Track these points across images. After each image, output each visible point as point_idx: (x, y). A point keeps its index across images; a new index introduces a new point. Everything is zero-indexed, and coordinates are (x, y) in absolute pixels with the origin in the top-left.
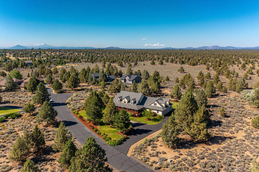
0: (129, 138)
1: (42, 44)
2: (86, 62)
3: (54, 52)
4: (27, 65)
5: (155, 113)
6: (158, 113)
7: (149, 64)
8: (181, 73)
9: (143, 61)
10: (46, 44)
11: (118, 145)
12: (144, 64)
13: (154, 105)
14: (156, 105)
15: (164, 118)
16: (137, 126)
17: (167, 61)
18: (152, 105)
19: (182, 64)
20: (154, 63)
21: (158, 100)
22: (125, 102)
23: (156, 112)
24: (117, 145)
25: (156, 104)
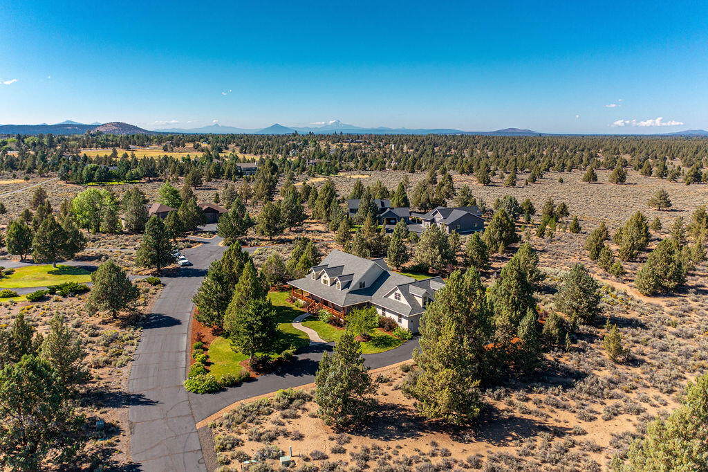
0: (257, 380)
1: (331, 122)
2: (395, 169)
3: (338, 142)
4: (241, 175)
5: (393, 322)
6: (399, 323)
7: (580, 182)
8: (659, 210)
9: (570, 171)
10: (339, 121)
11: (207, 395)
12: (561, 181)
13: (396, 298)
14: (399, 299)
15: (409, 339)
16: (314, 352)
17: (646, 172)
18: (390, 297)
19: (689, 184)
20: (595, 179)
21: (410, 286)
22: (325, 282)
23: (396, 318)
24: (203, 393)
25: (399, 295)
